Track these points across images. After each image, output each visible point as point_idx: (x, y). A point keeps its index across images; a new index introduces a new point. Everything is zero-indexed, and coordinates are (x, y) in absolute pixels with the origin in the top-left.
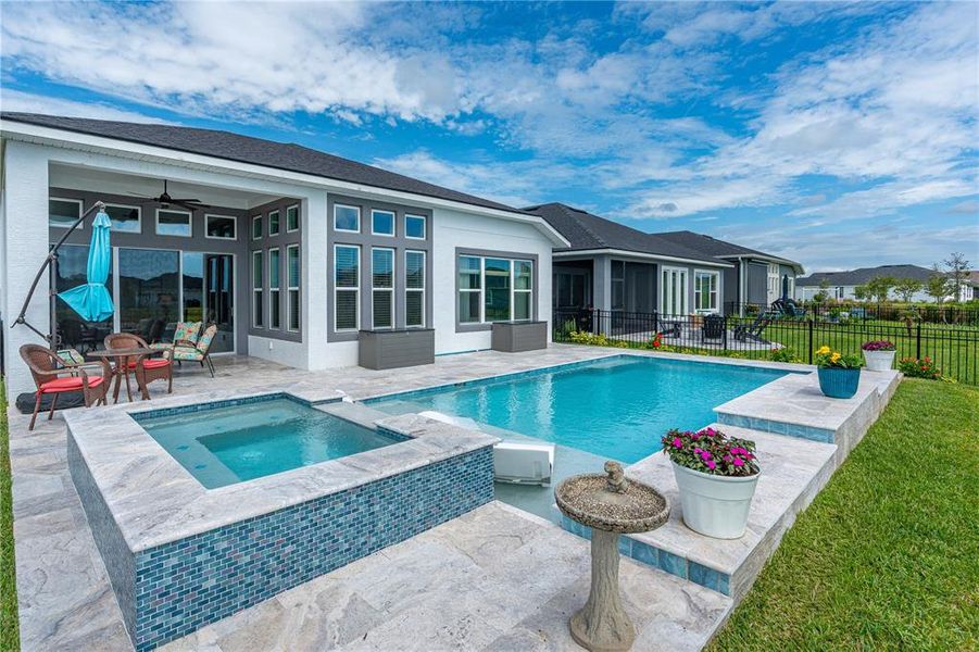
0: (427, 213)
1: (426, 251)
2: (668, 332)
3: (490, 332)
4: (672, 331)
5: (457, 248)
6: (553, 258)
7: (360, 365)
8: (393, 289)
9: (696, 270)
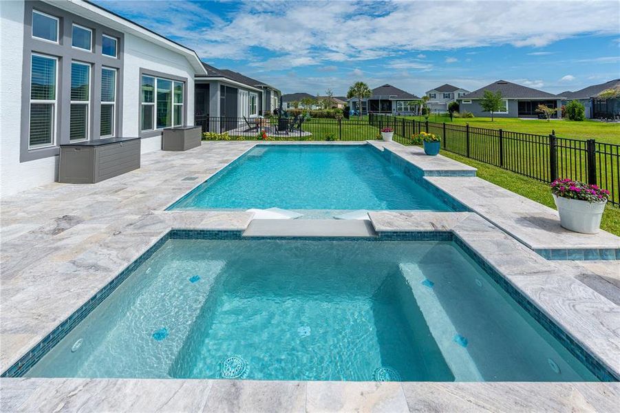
0: (120, 36)
1: (118, 69)
2: (253, 128)
3: (160, 137)
4: (255, 128)
5: (140, 69)
6: (195, 81)
7: (57, 180)
8: (89, 102)
9: (251, 93)
